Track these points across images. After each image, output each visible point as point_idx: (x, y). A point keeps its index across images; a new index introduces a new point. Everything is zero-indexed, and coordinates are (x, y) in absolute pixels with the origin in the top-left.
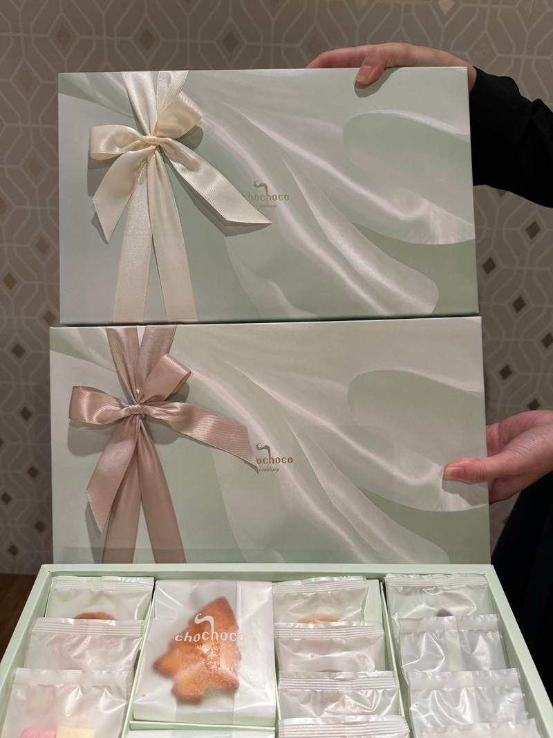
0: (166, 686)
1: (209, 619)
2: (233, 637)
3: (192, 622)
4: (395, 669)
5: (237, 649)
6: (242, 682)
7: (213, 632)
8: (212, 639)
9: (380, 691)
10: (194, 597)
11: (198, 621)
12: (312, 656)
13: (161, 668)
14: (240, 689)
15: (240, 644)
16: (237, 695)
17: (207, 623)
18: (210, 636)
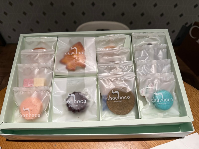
0: (64, 67)
1: (76, 48)
2: (83, 53)
3: (70, 49)
4: (133, 60)
5: (85, 56)
6: (86, 65)
7: (77, 52)
8: (77, 53)
9: (128, 66)
10: (70, 42)
11: (72, 49)
12: (107, 58)
13: (62, 62)
14: (86, 67)
15: (85, 55)
16: (85, 68)
17: (75, 49)
18: (76, 53)
